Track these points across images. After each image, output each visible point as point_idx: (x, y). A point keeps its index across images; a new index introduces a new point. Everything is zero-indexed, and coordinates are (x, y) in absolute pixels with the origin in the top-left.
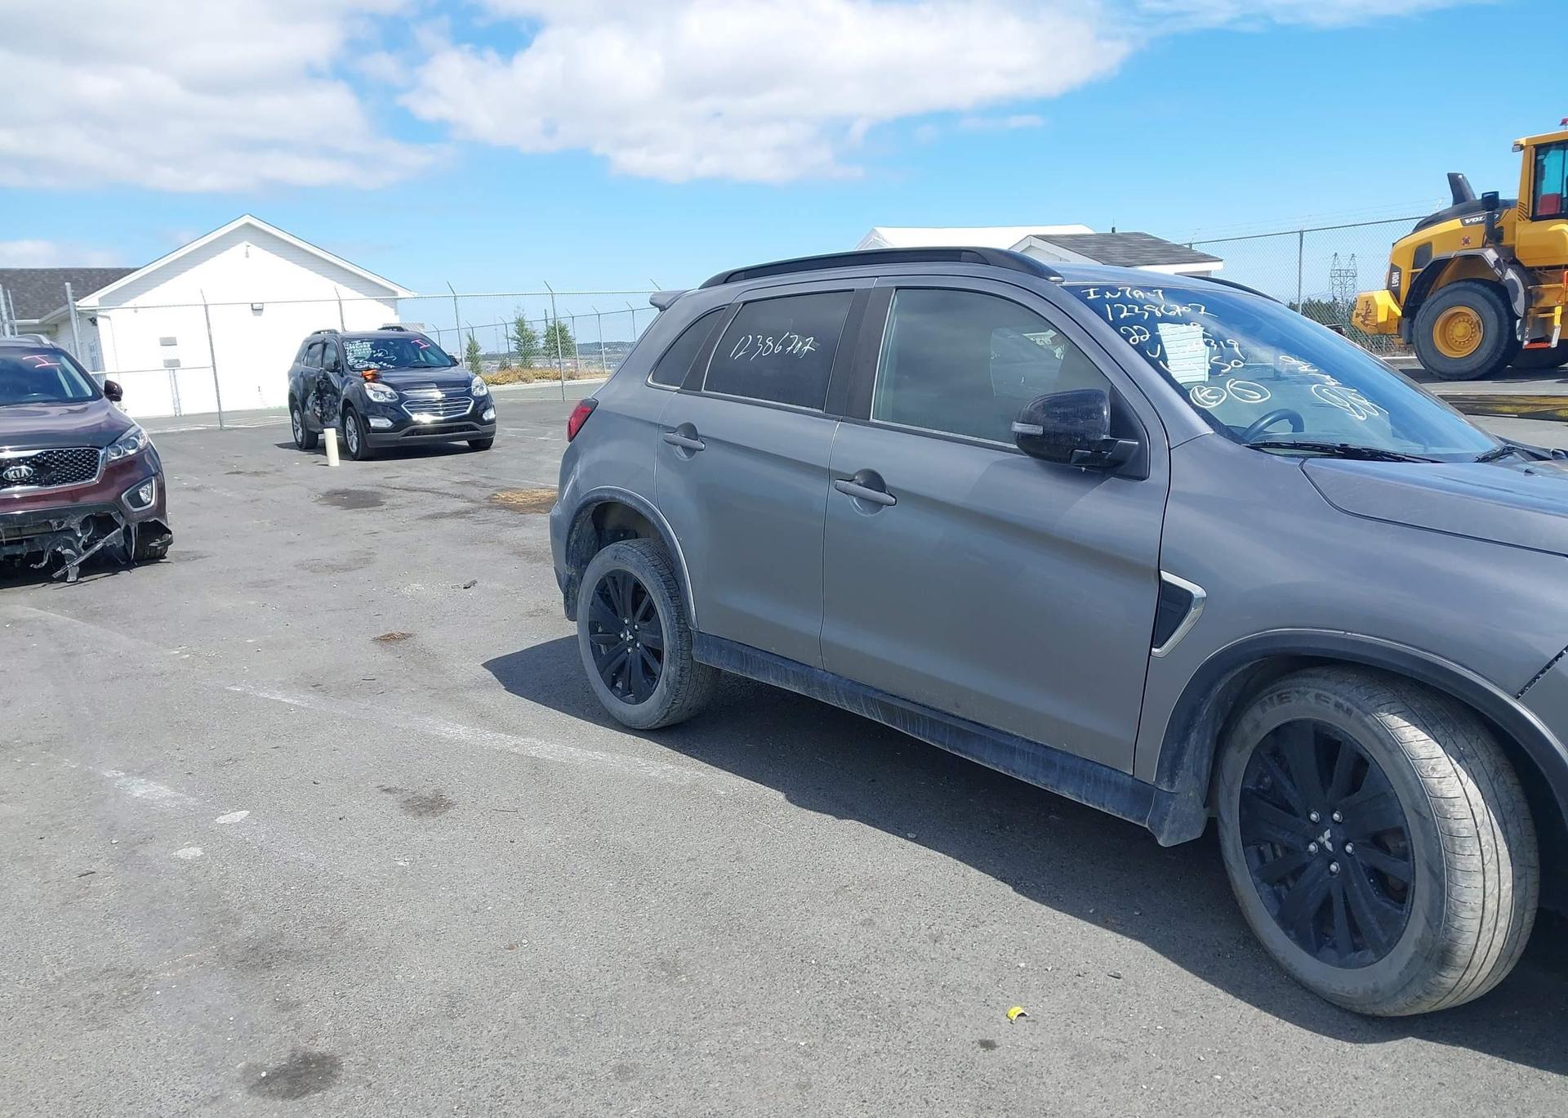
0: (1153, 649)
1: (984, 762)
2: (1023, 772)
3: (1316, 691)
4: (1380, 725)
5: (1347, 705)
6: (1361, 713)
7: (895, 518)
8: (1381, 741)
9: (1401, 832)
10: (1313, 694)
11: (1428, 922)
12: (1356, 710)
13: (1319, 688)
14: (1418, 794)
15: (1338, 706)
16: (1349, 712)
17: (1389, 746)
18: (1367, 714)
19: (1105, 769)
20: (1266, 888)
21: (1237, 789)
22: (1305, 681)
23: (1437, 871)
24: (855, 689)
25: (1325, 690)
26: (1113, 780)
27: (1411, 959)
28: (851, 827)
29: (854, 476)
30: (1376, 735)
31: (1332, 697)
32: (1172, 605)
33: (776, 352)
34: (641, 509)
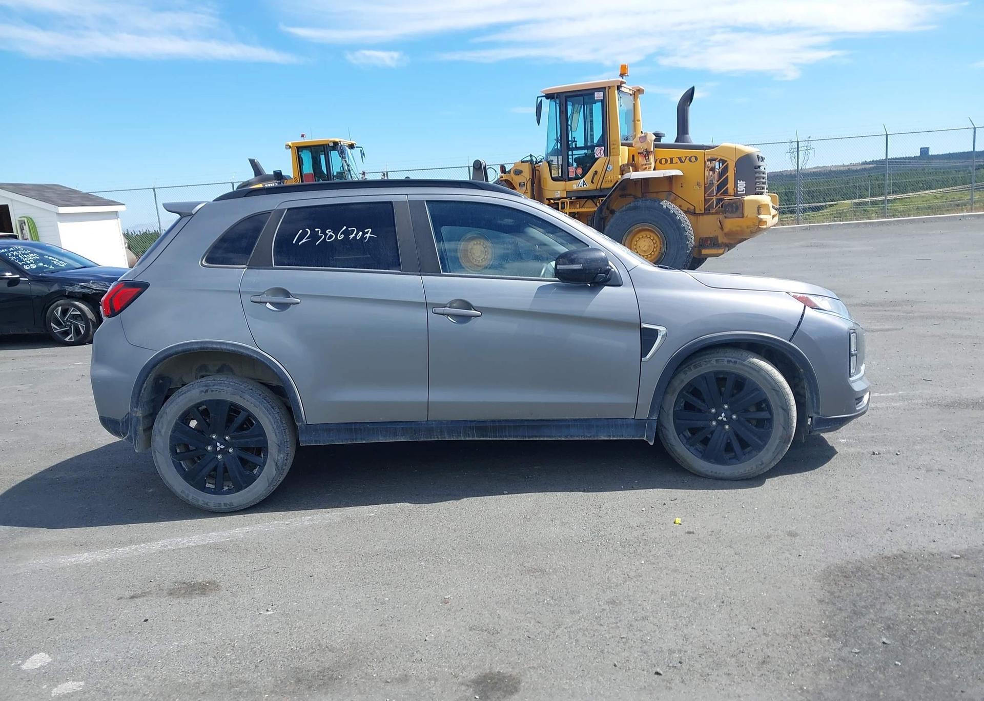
0: (642, 358)
1: (553, 437)
2: (577, 435)
3: (716, 359)
4: (751, 363)
5: (733, 360)
6: (741, 361)
7: (481, 324)
8: (754, 369)
9: (766, 400)
10: (714, 361)
11: (784, 428)
12: (738, 361)
13: (716, 357)
14: (773, 383)
15: (729, 361)
16: (735, 362)
17: (757, 369)
18: (744, 361)
19: (619, 420)
20: (692, 449)
21: (671, 412)
22: (707, 356)
23: (785, 408)
24: (455, 426)
25: (720, 357)
26: (625, 423)
27: (778, 445)
28: (467, 502)
29: (447, 304)
30: (751, 367)
31: (725, 359)
32: (648, 337)
33: (339, 239)
34: (242, 351)
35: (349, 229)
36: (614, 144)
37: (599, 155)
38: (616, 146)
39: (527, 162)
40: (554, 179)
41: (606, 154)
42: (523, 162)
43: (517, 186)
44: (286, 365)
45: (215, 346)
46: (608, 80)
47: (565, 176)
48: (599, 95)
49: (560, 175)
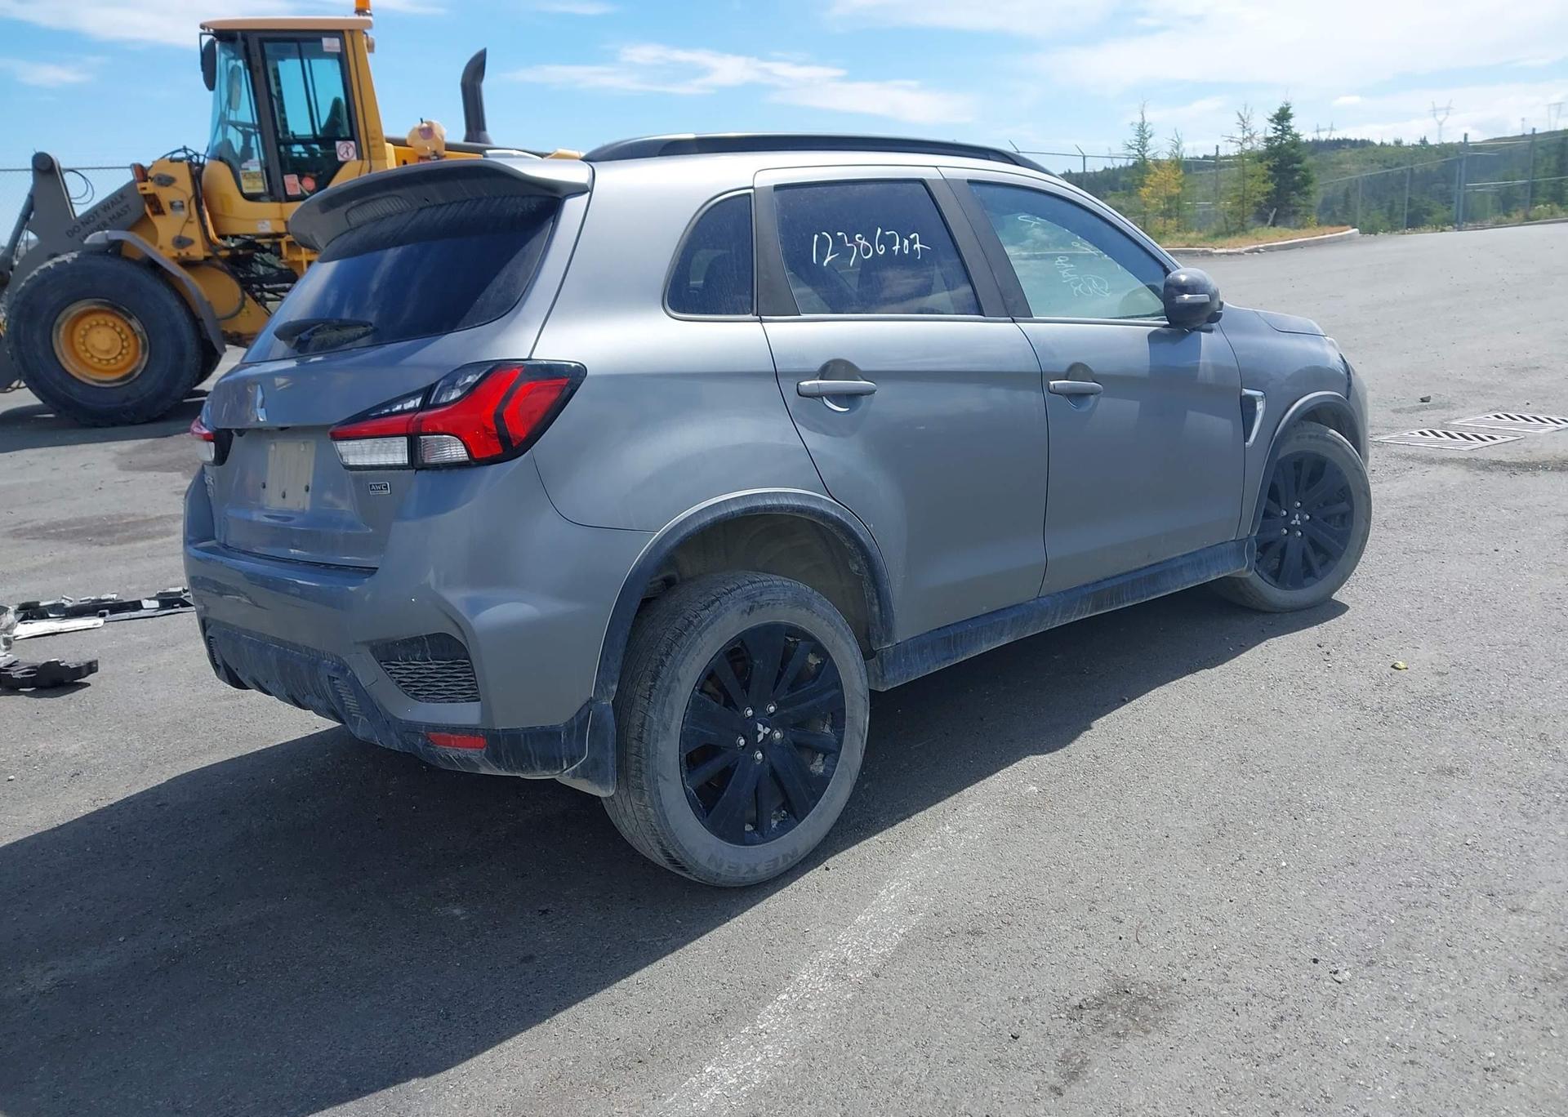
0: (1246, 444)
29: (1067, 372)
33: (881, 253)
34: (813, 506)
35: (887, 233)
36: (373, 139)
37: (345, 156)
38: (378, 142)
39: (180, 160)
40: (252, 197)
41: (360, 156)
42: (172, 160)
43: (166, 207)
44: (872, 525)
45: (769, 502)
46: (343, 18)
47: (279, 192)
48: (331, 44)
49: (267, 190)
